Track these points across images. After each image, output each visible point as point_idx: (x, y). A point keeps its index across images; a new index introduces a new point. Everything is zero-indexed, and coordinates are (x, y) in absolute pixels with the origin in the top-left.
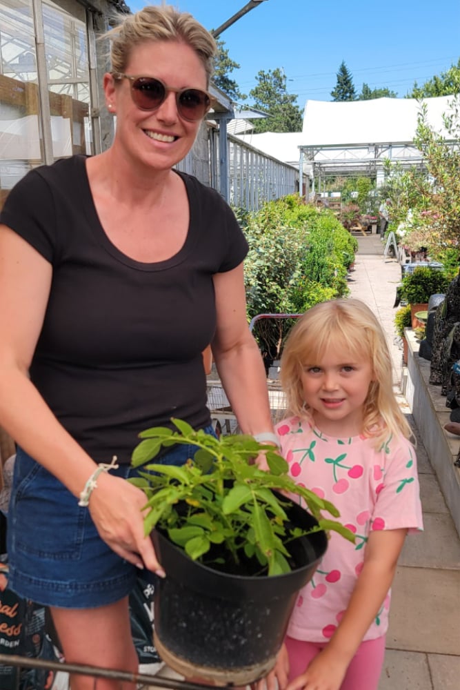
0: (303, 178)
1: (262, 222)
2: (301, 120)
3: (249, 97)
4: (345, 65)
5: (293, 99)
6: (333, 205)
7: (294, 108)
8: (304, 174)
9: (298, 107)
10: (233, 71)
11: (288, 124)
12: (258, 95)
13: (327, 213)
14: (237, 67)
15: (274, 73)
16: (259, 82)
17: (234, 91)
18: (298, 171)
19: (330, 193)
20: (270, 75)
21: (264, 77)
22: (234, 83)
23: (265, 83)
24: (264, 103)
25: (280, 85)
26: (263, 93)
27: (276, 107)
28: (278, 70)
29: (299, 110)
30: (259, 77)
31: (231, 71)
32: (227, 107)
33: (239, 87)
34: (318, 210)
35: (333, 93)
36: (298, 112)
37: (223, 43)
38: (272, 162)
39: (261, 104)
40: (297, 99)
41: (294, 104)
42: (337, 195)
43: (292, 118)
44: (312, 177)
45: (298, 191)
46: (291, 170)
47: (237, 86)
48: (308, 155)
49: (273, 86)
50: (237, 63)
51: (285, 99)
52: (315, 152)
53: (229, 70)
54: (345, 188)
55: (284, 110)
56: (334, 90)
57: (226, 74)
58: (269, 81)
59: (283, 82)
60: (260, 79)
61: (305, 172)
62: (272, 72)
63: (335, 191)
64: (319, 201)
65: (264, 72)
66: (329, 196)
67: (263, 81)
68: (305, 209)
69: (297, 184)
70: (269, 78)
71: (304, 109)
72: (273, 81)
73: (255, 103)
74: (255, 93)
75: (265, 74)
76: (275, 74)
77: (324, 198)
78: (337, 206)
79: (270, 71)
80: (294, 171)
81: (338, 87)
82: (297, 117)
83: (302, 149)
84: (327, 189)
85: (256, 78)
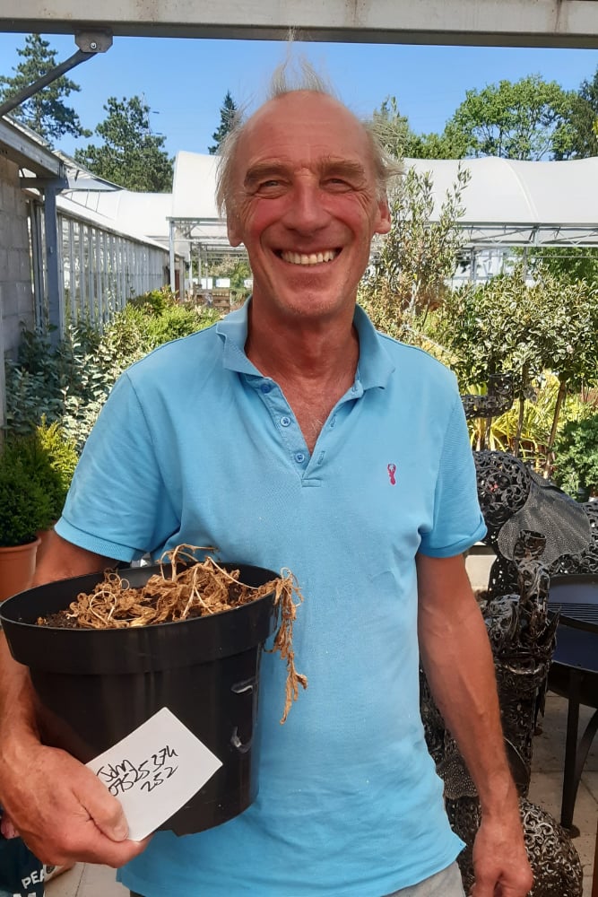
0: (175, 261)
1: (114, 343)
2: (172, 173)
3: (94, 134)
4: (231, 96)
5: (160, 142)
6: (219, 301)
7: (161, 156)
8: (176, 256)
9: (166, 154)
10: (70, 95)
11: (152, 177)
12: (109, 133)
13: (211, 315)
14: (77, 89)
15: (130, 104)
16: (109, 114)
17: (73, 124)
18: (168, 253)
19: (215, 278)
20: (126, 105)
21: (116, 107)
22: (73, 111)
23: (118, 115)
24: (118, 145)
25: (140, 120)
26: (115, 130)
27: (135, 152)
28: (136, 98)
29: (169, 158)
30: (109, 106)
31: (67, 94)
32: (56, 172)
33: (80, 119)
34: (198, 309)
35: (215, 135)
36: (166, 161)
37: (54, 53)
38: (129, 243)
39: (112, 146)
40: (165, 142)
41: (161, 149)
42: (224, 283)
43: (159, 170)
44: (189, 259)
45: (169, 283)
46: (158, 253)
47: (77, 117)
48: (181, 230)
49: (130, 121)
50: (76, 83)
51: (148, 141)
52: (191, 227)
53: (64, 92)
54: (236, 272)
55: (147, 156)
56: (217, 132)
57: (60, 99)
58: (123, 113)
59: (145, 115)
60: (111, 109)
61: (177, 253)
62: (128, 100)
63: (222, 276)
64: (199, 296)
65: (115, 99)
66: (214, 284)
67: (115, 113)
68: (178, 312)
69: (167, 271)
70: (123, 109)
71: (175, 158)
72: (129, 114)
73: (105, 144)
74: (104, 129)
75: (118, 102)
76: (134, 104)
77: (207, 290)
78: (224, 302)
79: (125, 99)
80: (162, 253)
81: (222, 127)
82: (166, 168)
83: (173, 221)
84: (212, 272)
85: (105, 108)
